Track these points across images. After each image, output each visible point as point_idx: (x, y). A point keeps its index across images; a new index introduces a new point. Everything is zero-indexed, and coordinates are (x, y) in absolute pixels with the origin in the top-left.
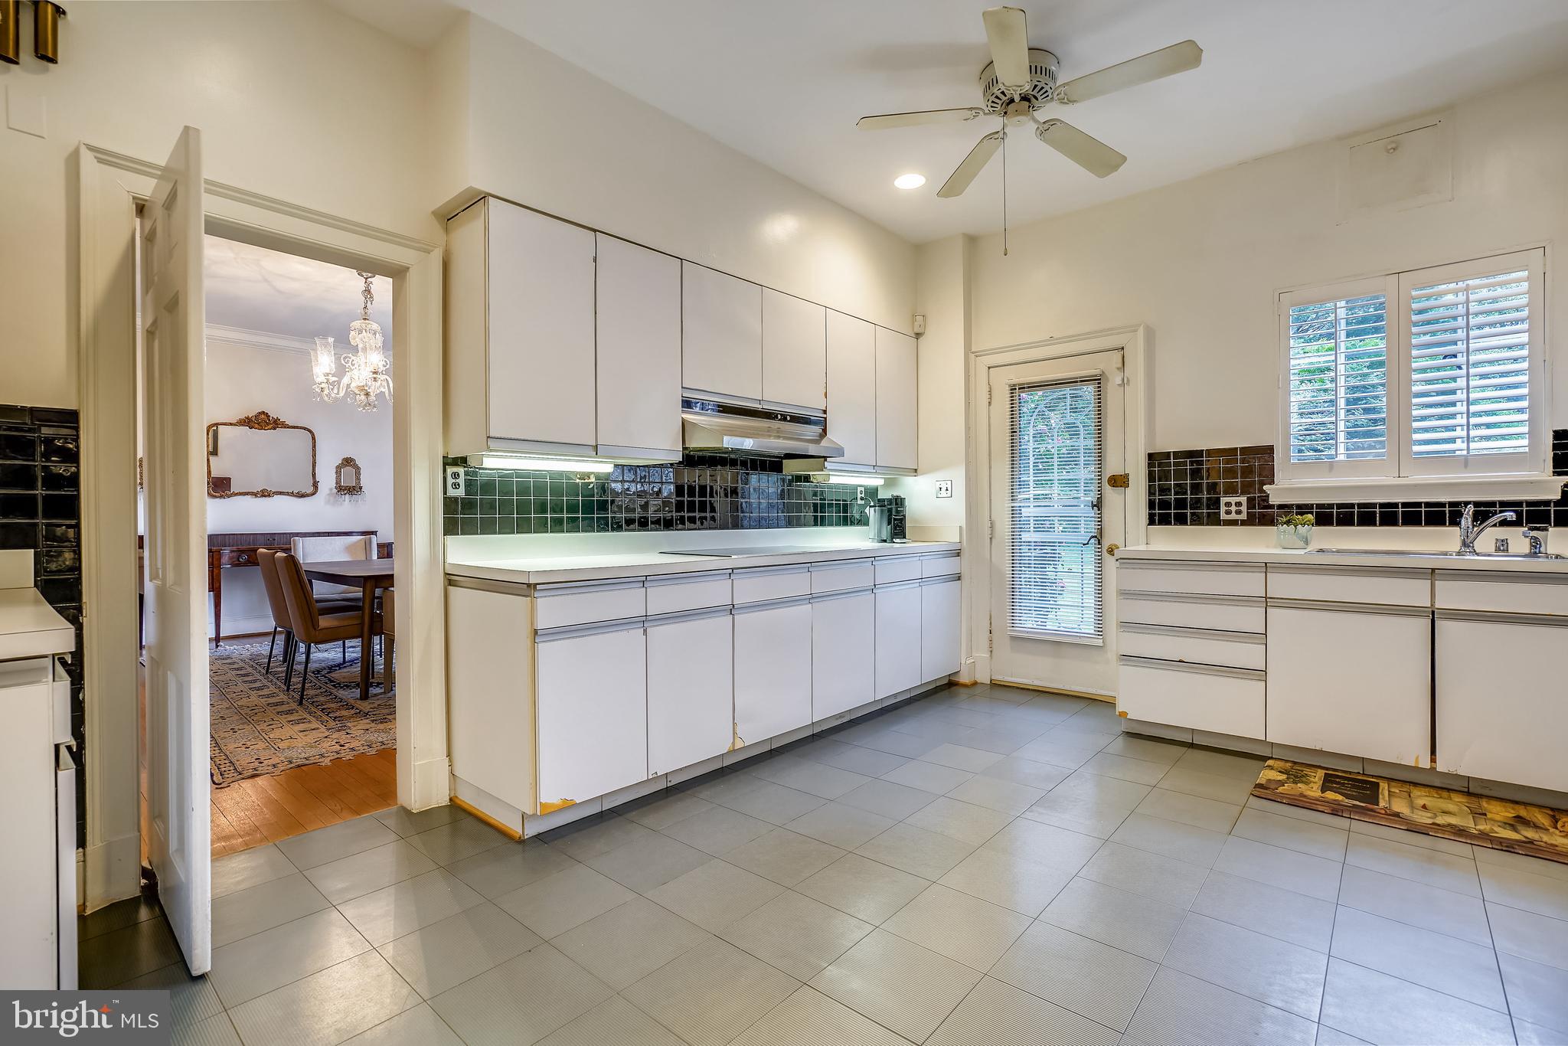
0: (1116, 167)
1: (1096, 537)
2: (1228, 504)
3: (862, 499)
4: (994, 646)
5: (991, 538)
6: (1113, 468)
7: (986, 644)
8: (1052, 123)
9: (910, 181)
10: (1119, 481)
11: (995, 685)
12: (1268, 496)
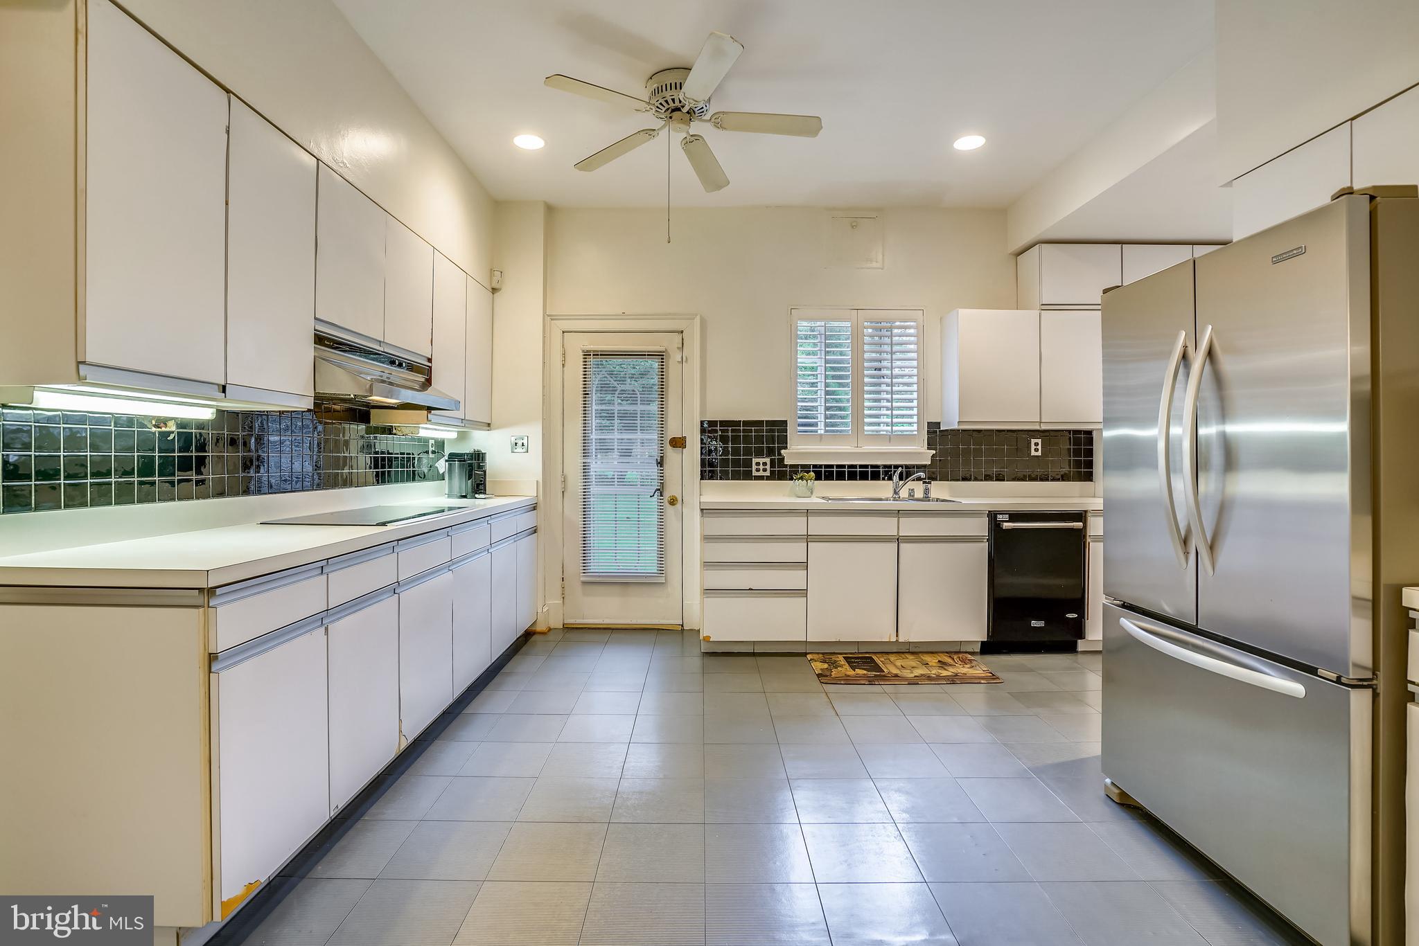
0: (719, 187)
1: (659, 490)
2: (758, 464)
3: (434, 452)
4: (566, 593)
5: (563, 492)
6: (673, 431)
7: (560, 591)
8: (696, 138)
9: (529, 142)
10: (679, 443)
11: (569, 629)
12: (784, 458)
